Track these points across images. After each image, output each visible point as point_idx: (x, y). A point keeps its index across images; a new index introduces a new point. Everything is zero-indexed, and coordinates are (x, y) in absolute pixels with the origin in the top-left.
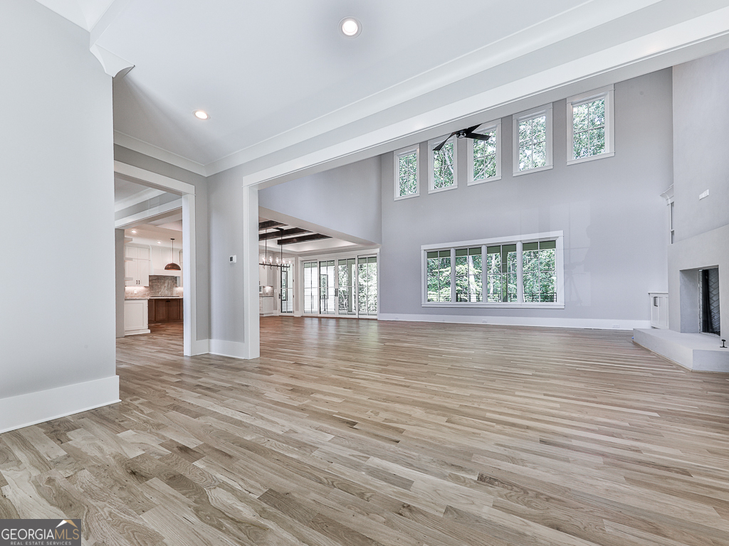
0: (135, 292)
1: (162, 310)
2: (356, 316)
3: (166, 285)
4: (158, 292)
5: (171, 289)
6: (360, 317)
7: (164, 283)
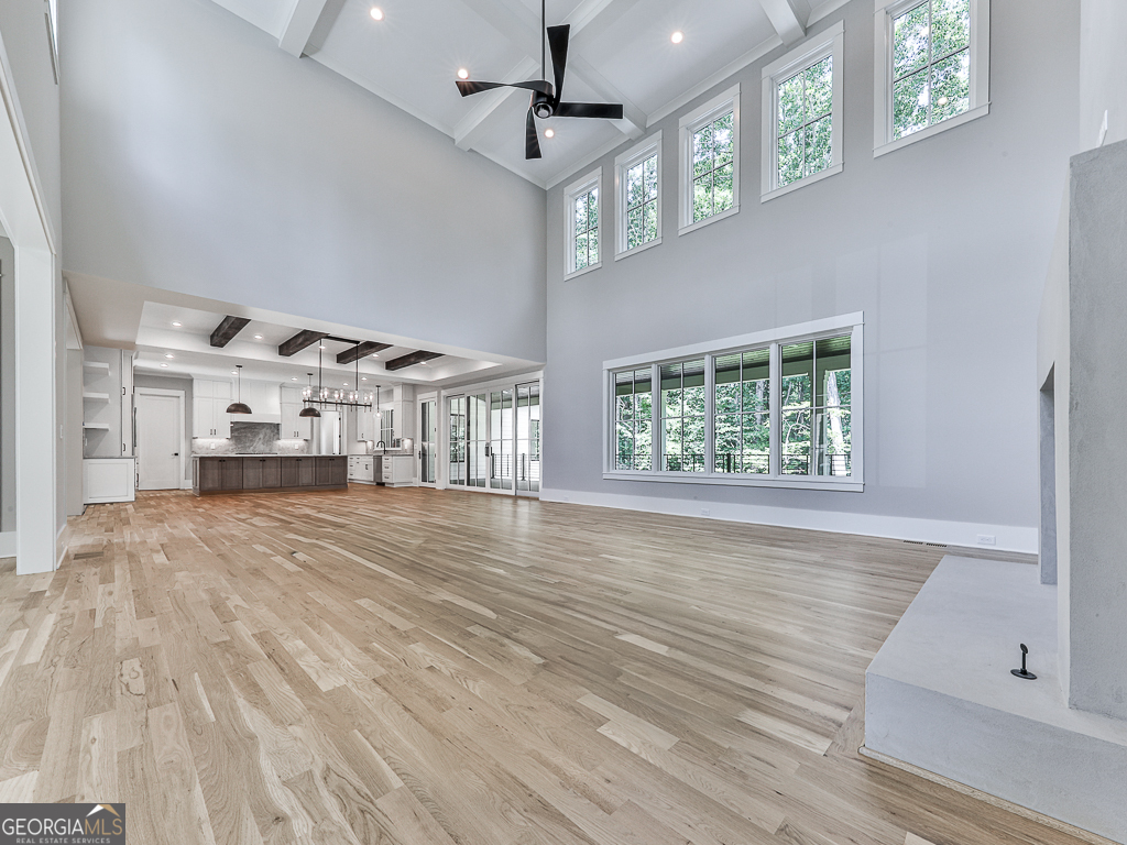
0: (213, 447)
1: (214, 474)
2: (512, 493)
3: (261, 436)
4: (249, 447)
5: (268, 441)
6: (520, 493)
7: (258, 433)
